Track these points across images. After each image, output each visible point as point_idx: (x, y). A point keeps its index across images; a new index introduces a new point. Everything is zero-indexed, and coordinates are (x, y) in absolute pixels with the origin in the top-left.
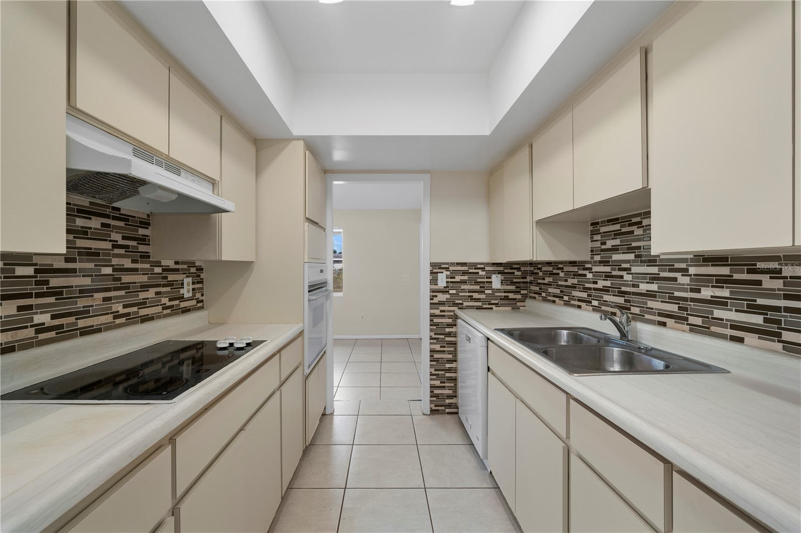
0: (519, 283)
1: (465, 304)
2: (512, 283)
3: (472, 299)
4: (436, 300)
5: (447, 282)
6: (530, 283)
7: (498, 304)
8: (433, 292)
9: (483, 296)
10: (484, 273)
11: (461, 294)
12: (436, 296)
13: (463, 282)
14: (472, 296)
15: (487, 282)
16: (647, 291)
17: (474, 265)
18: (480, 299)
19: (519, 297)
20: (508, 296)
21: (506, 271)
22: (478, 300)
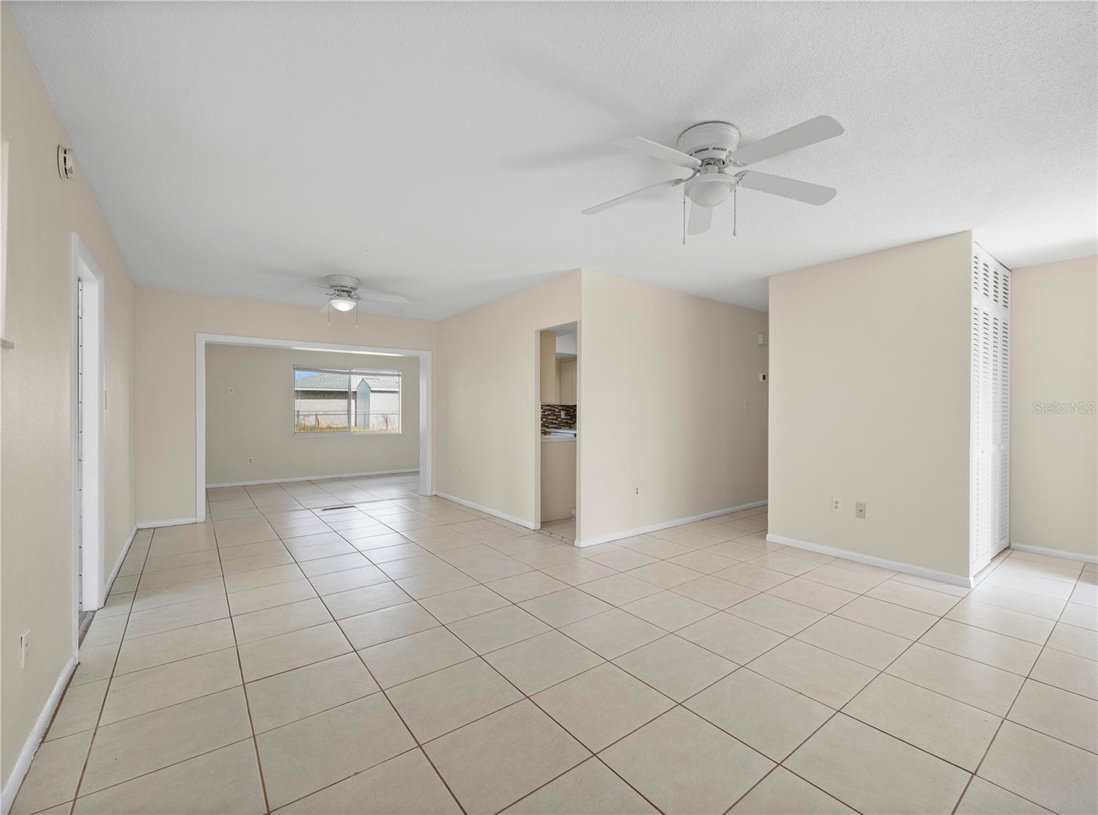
2: (570, 415)
3: (553, 423)
9: (557, 422)
13: (549, 415)
17: (553, 406)
19: (572, 422)
22: (555, 424)
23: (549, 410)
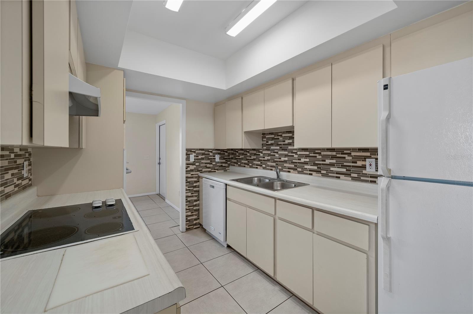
0: (227, 158)
1: (203, 170)
2: (224, 159)
3: (206, 167)
4: (189, 169)
5: (195, 159)
6: (231, 158)
7: (218, 169)
8: (187, 164)
9: (211, 166)
10: (212, 154)
11: (201, 165)
12: (189, 167)
13: (202, 159)
14: (207, 166)
15: (213, 159)
16: (284, 160)
17: (207, 150)
18: (210, 167)
19: (227, 165)
20: (222, 165)
21: (221, 153)
22: (209, 168)
23: (203, 154)
